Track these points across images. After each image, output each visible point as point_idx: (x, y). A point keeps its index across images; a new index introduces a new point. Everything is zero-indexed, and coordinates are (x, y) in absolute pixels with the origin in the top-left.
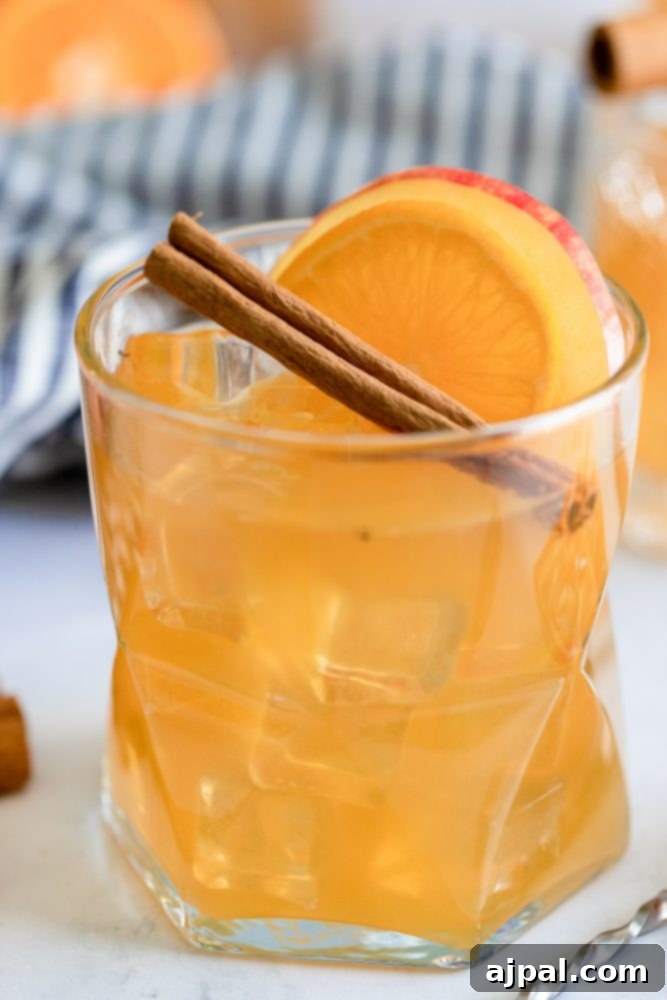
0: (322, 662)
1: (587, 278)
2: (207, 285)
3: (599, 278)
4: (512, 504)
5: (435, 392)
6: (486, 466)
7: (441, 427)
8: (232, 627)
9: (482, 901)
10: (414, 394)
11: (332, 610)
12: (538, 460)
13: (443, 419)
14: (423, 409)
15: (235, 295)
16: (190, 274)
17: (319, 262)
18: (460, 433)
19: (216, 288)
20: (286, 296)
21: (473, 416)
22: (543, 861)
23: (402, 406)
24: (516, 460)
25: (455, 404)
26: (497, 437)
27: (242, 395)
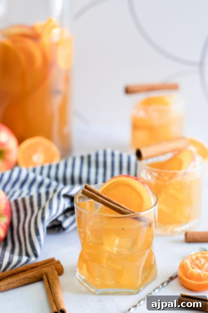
0: (115, 249)
1: (148, 190)
2: (92, 194)
3: (149, 190)
4: (142, 224)
5: (128, 208)
6: (137, 218)
7: (130, 213)
8: (102, 244)
9: (139, 285)
10: (125, 209)
11: (117, 241)
12: (145, 217)
13: (130, 212)
14: (126, 211)
15: (96, 196)
16: (89, 193)
17: (107, 189)
18: (133, 214)
19: (93, 195)
20: (104, 195)
21: (134, 212)
22: (146, 278)
23: (124, 210)
24: (141, 217)
25: (131, 210)
26: (137, 215)
27: (97, 211)
